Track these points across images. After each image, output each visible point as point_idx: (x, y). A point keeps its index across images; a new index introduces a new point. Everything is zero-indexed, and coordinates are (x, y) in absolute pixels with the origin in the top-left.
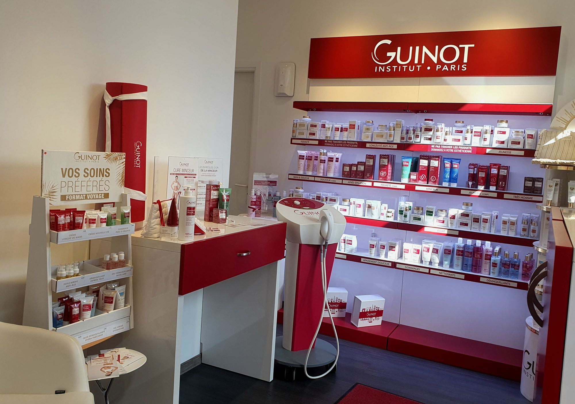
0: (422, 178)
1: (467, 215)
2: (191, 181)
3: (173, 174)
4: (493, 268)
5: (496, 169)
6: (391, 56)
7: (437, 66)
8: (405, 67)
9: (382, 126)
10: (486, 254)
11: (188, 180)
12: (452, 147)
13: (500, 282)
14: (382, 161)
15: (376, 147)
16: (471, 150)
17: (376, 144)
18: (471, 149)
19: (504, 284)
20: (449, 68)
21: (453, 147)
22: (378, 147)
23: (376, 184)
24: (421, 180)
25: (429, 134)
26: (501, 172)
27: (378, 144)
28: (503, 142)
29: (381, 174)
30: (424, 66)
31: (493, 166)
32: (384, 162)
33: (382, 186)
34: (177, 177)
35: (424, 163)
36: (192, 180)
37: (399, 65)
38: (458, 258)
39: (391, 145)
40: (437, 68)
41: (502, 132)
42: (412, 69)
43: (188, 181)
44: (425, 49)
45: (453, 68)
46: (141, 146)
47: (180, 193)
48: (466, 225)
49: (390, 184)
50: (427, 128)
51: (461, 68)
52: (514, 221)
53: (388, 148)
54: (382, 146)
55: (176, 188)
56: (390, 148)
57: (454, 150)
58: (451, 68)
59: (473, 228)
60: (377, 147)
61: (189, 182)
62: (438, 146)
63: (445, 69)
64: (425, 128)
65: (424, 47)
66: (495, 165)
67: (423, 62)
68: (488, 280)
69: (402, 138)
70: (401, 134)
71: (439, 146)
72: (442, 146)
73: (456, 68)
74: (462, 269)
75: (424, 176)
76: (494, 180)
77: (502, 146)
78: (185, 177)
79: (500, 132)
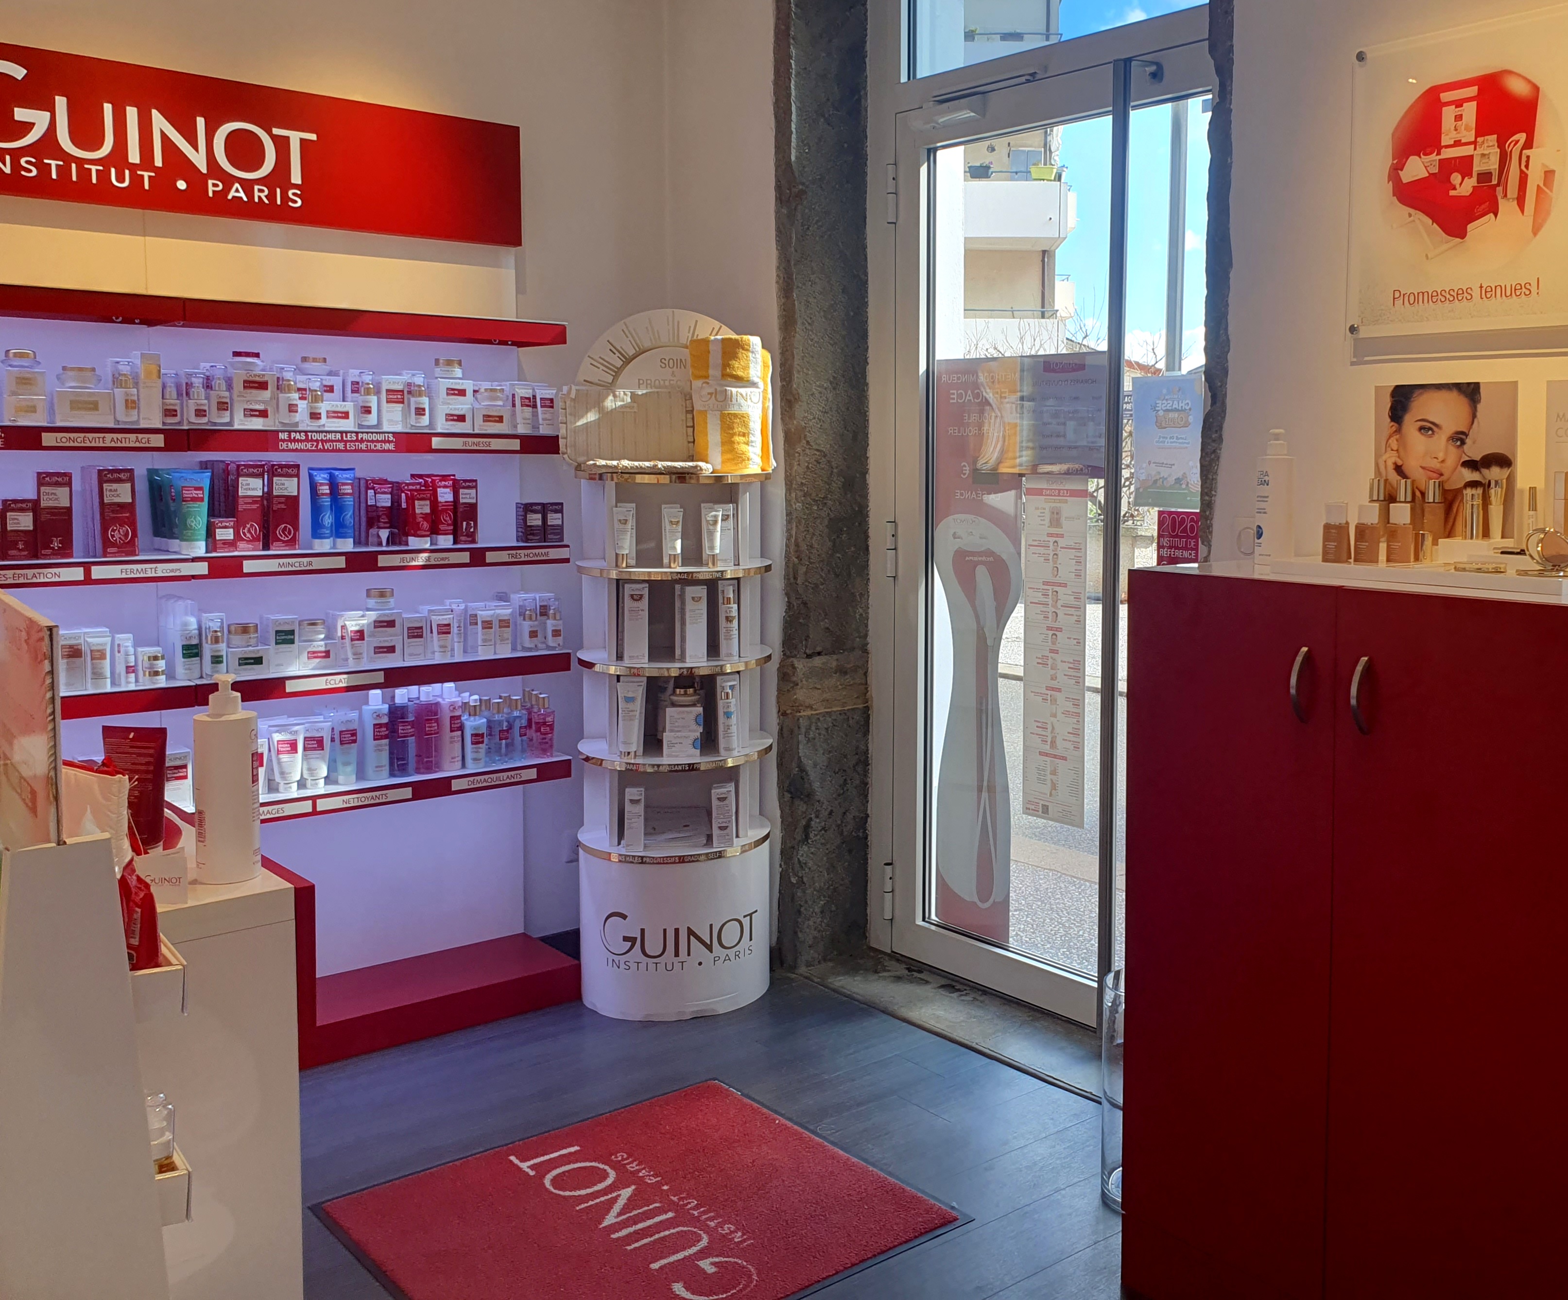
0: (248, 535)
1: (391, 624)
4: (476, 748)
5: (448, 490)
6: (32, 125)
7: (210, 182)
8: (94, 168)
9: (80, 369)
10: (451, 717)
12: (338, 436)
13: (498, 779)
14: (111, 490)
15: (83, 445)
16: (392, 441)
17: (82, 435)
18: (391, 438)
19: (508, 781)
20: (249, 192)
21: (342, 437)
22: (93, 444)
23: (97, 572)
24: (244, 540)
25: (260, 399)
26: (464, 496)
27: (90, 436)
28: (461, 418)
29: (113, 536)
30: (164, 177)
31: (441, 481)
32: (118, 496)
33: (124, 576)
35: (251, 487)
37: (68, 159)
38: (381, 745)
39: (140, 436)
40: (211, 189)
41: (456, 392)
42: (121, 179)
44: (159, 122)
45: (260, 194)
48: (391, 649)
49: (153, 566)
50: (251, 379)
51: (285, 198)
52: (506, 618)
53: (132, 445)
54: (109, 440)
56: (138, 445)
57: (346, 445)
58: (256, 194)
59: (411, 655)
60: (88, 444)
62: (298, 436)
63: (237, 195)
64: (245, 382)
65: (154, 112)
66: (444, 478)
67: (158, 162)
68: (470, 783)
69: (169, 413)
70: (163, 398)
71: (302, 434)
72: (310, 434)
73: (271, 196)
74: (392, 774)
75: (253, 528)
76: (448, 518)
77: (458, 428)
79: (452, 392)
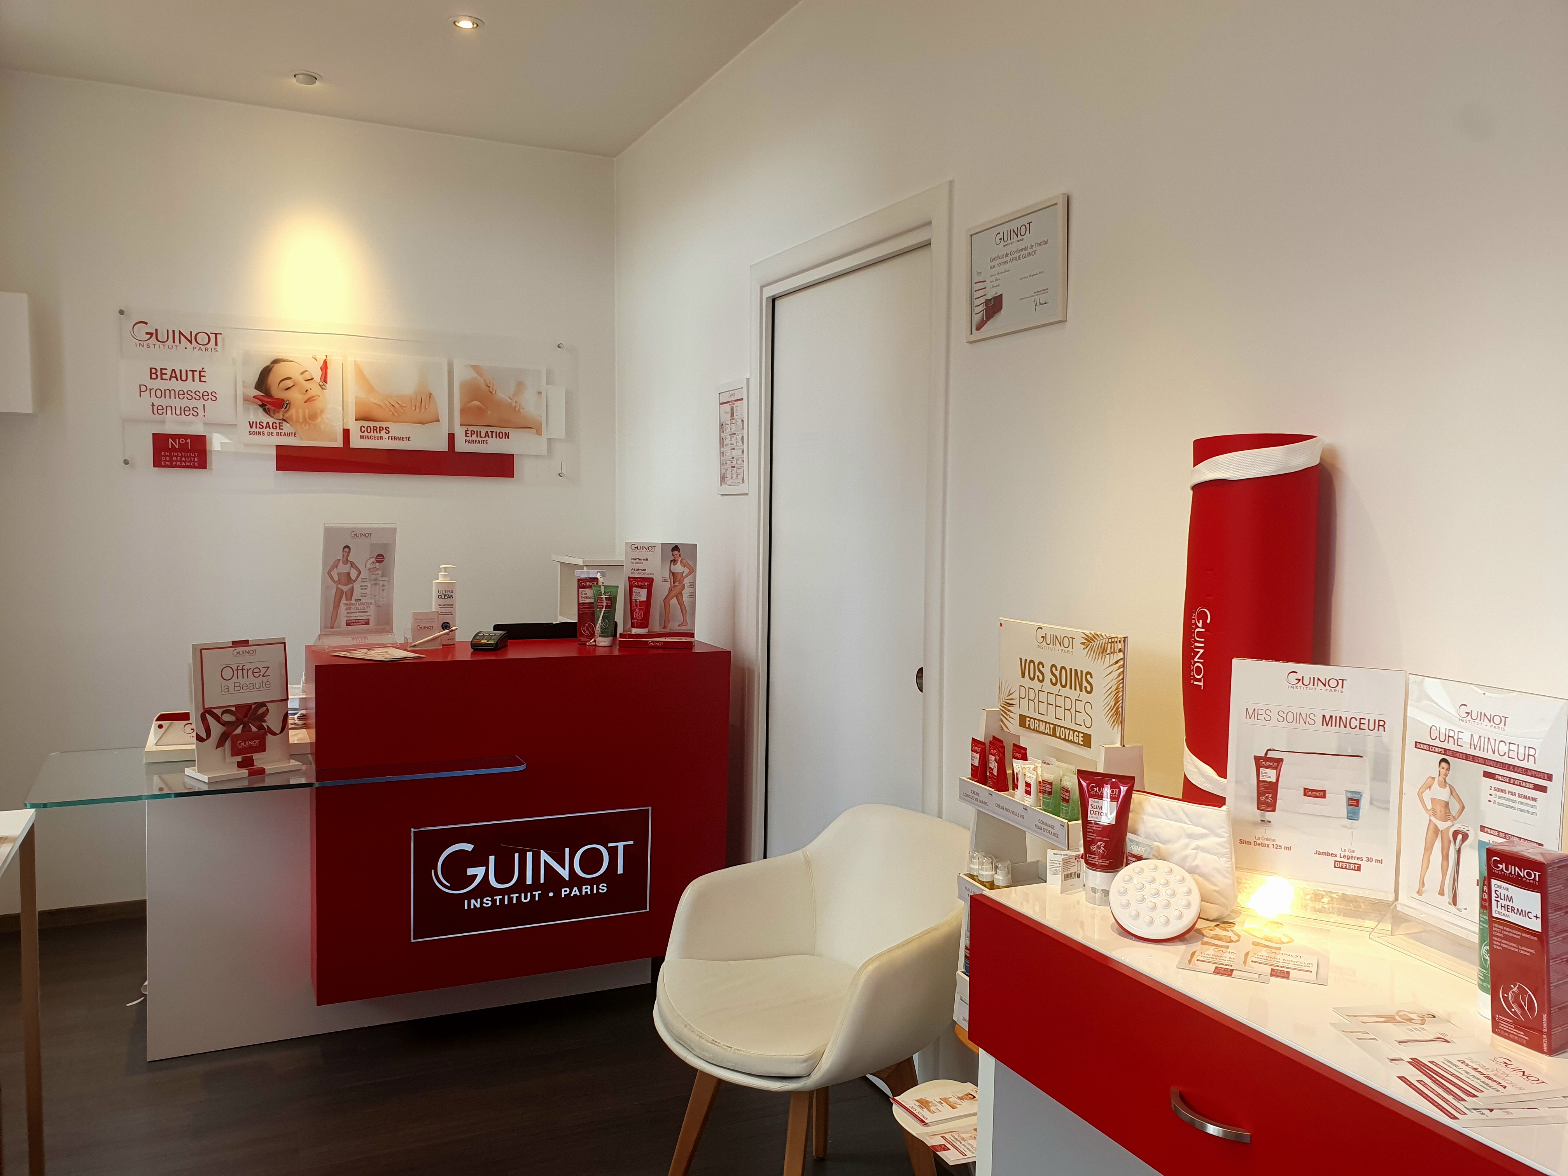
2: (1516, 798)
3: (1430, 748)
11: (1502, 791)
34: (1444, 764)
36: (1525, 797)
43: (1500, 798)
46: (1208, 621)
47: (1460, 837)
55: (1439, 809)
61: (1508, 800)
78: (1487, 775)
